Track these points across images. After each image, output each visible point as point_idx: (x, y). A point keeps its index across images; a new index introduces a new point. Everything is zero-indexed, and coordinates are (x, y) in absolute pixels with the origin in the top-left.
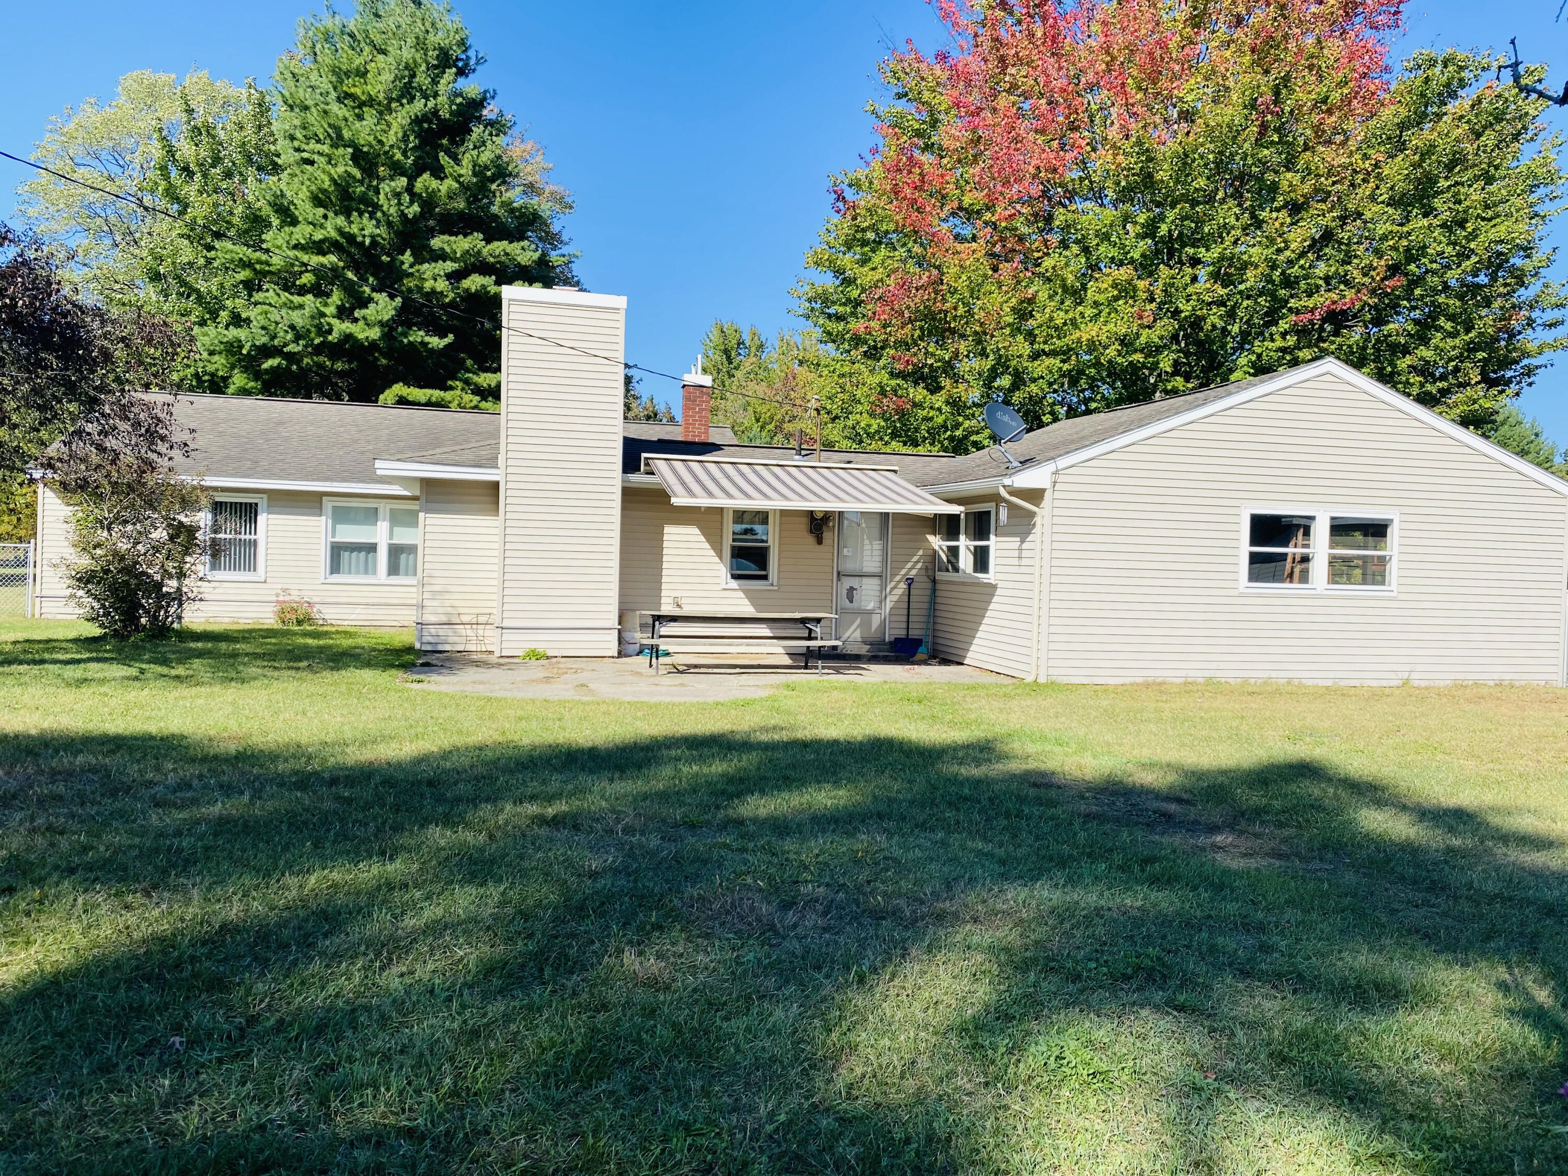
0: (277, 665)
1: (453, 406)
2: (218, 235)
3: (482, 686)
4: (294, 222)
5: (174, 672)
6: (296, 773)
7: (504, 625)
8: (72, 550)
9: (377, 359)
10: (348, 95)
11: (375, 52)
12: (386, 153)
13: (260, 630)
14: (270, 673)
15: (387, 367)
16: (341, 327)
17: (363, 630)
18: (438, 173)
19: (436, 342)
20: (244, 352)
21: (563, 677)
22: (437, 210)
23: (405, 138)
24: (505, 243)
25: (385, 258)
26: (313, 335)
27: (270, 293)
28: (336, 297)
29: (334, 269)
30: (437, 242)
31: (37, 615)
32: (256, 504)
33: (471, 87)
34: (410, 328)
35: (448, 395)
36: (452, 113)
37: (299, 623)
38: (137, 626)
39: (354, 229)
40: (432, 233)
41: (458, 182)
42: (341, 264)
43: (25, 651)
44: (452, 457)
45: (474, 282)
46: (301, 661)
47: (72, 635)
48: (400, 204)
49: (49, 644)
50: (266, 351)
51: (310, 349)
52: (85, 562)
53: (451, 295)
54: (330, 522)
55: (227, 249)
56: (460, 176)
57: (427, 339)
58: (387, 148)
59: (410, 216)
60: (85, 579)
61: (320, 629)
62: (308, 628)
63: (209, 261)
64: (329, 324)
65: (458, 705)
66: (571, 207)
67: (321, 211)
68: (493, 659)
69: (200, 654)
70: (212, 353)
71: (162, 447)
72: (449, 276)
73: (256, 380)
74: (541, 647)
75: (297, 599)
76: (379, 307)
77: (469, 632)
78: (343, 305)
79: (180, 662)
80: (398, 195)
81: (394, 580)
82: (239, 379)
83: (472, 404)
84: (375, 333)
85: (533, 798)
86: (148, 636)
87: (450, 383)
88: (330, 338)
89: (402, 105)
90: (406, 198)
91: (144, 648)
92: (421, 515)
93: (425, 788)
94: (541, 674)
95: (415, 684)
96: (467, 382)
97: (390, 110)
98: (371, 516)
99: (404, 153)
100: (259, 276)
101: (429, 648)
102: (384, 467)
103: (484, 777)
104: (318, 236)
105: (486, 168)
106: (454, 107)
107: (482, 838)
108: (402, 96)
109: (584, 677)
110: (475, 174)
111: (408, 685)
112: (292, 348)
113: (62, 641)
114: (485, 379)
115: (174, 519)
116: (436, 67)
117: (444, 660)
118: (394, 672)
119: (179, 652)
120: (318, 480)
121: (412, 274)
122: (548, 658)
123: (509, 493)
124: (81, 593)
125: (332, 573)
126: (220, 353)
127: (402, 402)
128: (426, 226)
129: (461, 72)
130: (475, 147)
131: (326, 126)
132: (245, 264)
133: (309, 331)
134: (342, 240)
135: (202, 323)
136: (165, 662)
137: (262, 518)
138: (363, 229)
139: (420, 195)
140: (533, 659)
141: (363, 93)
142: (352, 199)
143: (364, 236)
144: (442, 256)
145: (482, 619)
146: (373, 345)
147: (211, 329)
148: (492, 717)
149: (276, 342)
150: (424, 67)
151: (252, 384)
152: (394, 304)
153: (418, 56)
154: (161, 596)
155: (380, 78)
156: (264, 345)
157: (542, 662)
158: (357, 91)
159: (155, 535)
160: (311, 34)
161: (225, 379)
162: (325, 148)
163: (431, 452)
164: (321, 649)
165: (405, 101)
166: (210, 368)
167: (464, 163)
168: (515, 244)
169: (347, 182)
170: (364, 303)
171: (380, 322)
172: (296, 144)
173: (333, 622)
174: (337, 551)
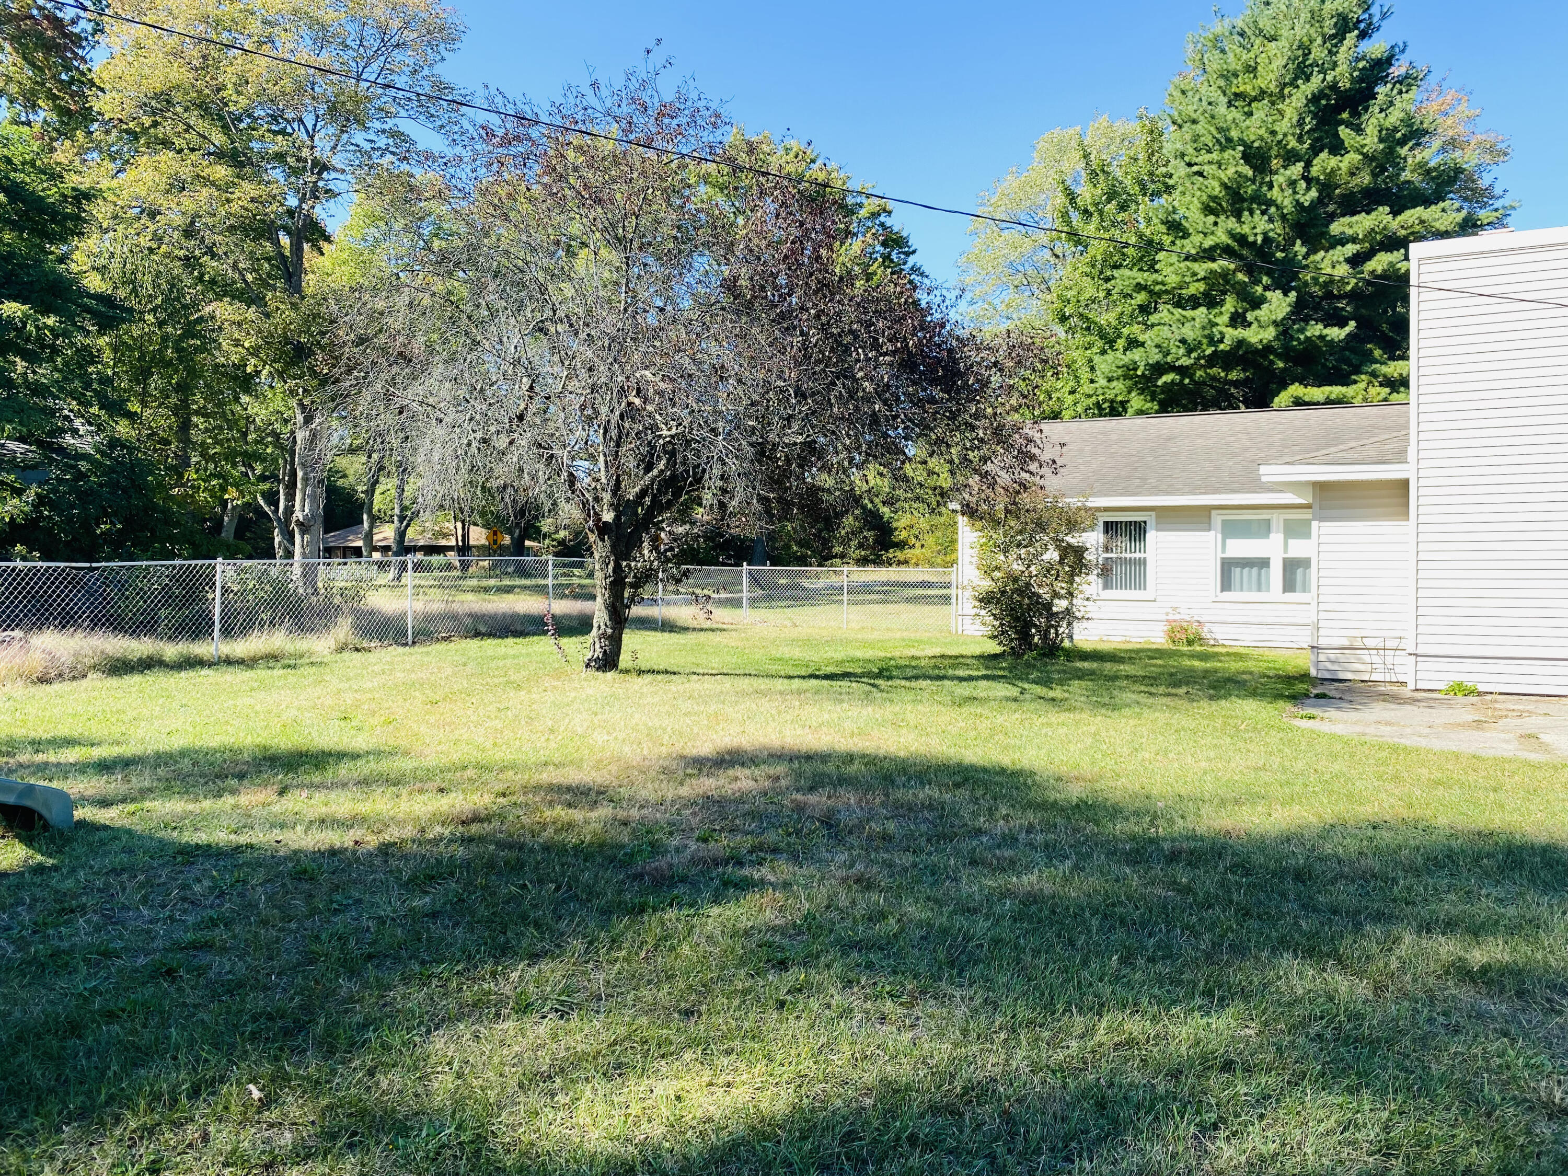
0: (1153, 690)
1: (1358, 401)
2: (1116, 267)
3: (1389, 728)
4: (1186, 235)
5: (1051, 694)
6: (1133, 838)
7: (1419, 652)
8: (977, 572)
9: (1272, 362)
10: (1237, 95)
11: (1266, 42)
12: (1280, 142)
13: (1149, 650)
14: (1142, 698)
15: (1284, 370)
16: (1232, 335)
17: (1256, 652)
18: (1337, 148)
19: (1336, 333)
20: (1139, 373)
21: (1501, 722)
22: (1337, 191)
23: (1301, 123)
24: (1420, 209)
25: (1279, 255)
26: (1204, 347)
27: (1165, 313)
28: (1230, 304)
29: (1225, 275)
30: (1336, 228)
31: (960, 632)
32: (1145, 522)
33: (1375, 47)
34: (1307, 324)
35: (1348, 391)
36: (1353, 80)
37: (1190, 643)
38: (1030, 644)
39: (1246, 229)
40: (1332, 217)
41: (1362, 153)
42: (1232, 266)
43: (936, 667)
44: (1350, 455)
45: (1380, 262)
46: (1180, 686)
47: (978, 651)
48: (1295, 193)
49: (957, 660)
50: (1159, 369)
51: (1202, 362)
52: (986, 585)
53: (1353, 281)
54: (1219, 536)
55: (1127, 277)
56: (1363, 146)
57: (1326, 331)
58: (1280, 137)
59: (1306, 204)
60: (986, 600)
61: (1210, 650)
62: (1198, 648)
63: (1109, 293)
64: (1221, 333)
65: (1352, 756)
66: (1506, 154)
67: (1211, 218)
68: (1406, 692)
69: (1081, 675)
70: (1110, 380)
71: (1033, 467)
72: (1348, 261)
73: (1152, 400)
74: (1469, 679)
75: (1187, 618)
76: (1273, 308)
77: (1376, 659)
78: (1236, 311)
79: (1061, 682)
80: (1292, 183)
81: (1290, 596)
82: (1136, 401)
83: (1381, 397)
84: (1269, 334)
85: (1450, 926)
86: (1040, 655)
87: (1354, 377)
88: (1222, 347)
89: (1298, 87)
90: (1303, 184)
91: (1034, 666)
92: (1315, 524)
93: (1289, 884)
94: (1469, 716)
95: (1305, 720)
96: (1374, 374)
97: (1282, 97)
98: (1264, 529)
99: (1300, 139)
100: (1155, 297)
101: (1327, 676)
102: (1270, 473)
103: (1374, 876)
104: (1208, 243)
105: (1396, 130)
106: (1355, 74)
107: (1363, 989)
108: (1296, 78)
109: (1531, 724)
110: (1381, 140)
111: (1298, 722)
112: (1185, 362)
113: (968, 657)
114: (1393, 369)
115: (1063, 541)
116: (1333, 36)
117: (1343, 691)
118: (1281, 704)
119: (1065, 672)
120: (1205, 493)
121: (1307, 266)
122: (1480, 694)
123: (1422, 491)
124: (983, 612)
125: (1222, 590)
126: (1118, 379)
127: (1299, 403)
128: (1325, 213)
129: (1363, 35)
130: (1381, 111)
131: (1215, 132)
132: (1140, 287)
133: (1200, 342)
134: (1235, 245)
135: (1103, 352)
136: (1046, 682)
137: (1151, 535)
138: (1255, 228)
139: (1317, 179)
140: (1460, 695)
141: (1254, 88)
142: (1243, 200)
143: (1256, 235)
144: (1342, 241)
145: (1390, 644)
146: (1268, 349)
147: (1110, 356)
148: (1396, 778)
149: (1169, 359)
150: (1319, 40)
151: (1149, 405)
152: (1288, 300)
153: (1312, 31)
154: (1052, 615)
155: (1271, 67)
156: (1158, 362)
157: (1471, 699)
158: (1248, 88)
159: (1046, 557)
160: (1200, 45)
161: (1123, 404)
162: (1215, 156)
163: (1325, 452)
164: (1206, 673)
165: (1300, 82)
166: (1110, 395)
167: (1368, 131)
168: (1433, 207)
169: (1238, 183)
170: (1257, 303)
171: (1274, 322)
172: (1187, 159)
173: (1226, 643)
174: (1228, 567)
